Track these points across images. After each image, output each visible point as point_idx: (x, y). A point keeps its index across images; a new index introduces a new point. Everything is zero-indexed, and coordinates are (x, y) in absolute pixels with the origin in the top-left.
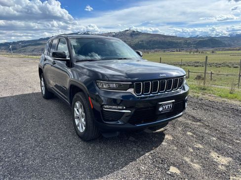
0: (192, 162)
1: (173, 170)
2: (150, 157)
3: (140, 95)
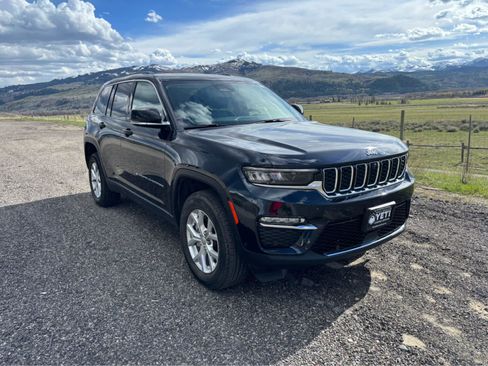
0: (442, 323)
1: (409, 341)
2: (356, 316)
3: (334, 194)
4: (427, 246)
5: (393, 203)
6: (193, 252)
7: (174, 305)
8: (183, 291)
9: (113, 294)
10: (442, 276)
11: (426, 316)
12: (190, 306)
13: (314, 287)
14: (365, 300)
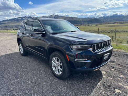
0: (124, 85)
1: (117, 91)
2: (101, 85)
3: (95, 52)
4: (114, 64)
5: (109, 53)
6: (54, 69)
7: (50, 84)
8: (52, 80)
9: (32, 82)
10: (120, 72)
11: (120, 84)
12: (55, 84)
13: (88, 77)
14: (102, 80)
